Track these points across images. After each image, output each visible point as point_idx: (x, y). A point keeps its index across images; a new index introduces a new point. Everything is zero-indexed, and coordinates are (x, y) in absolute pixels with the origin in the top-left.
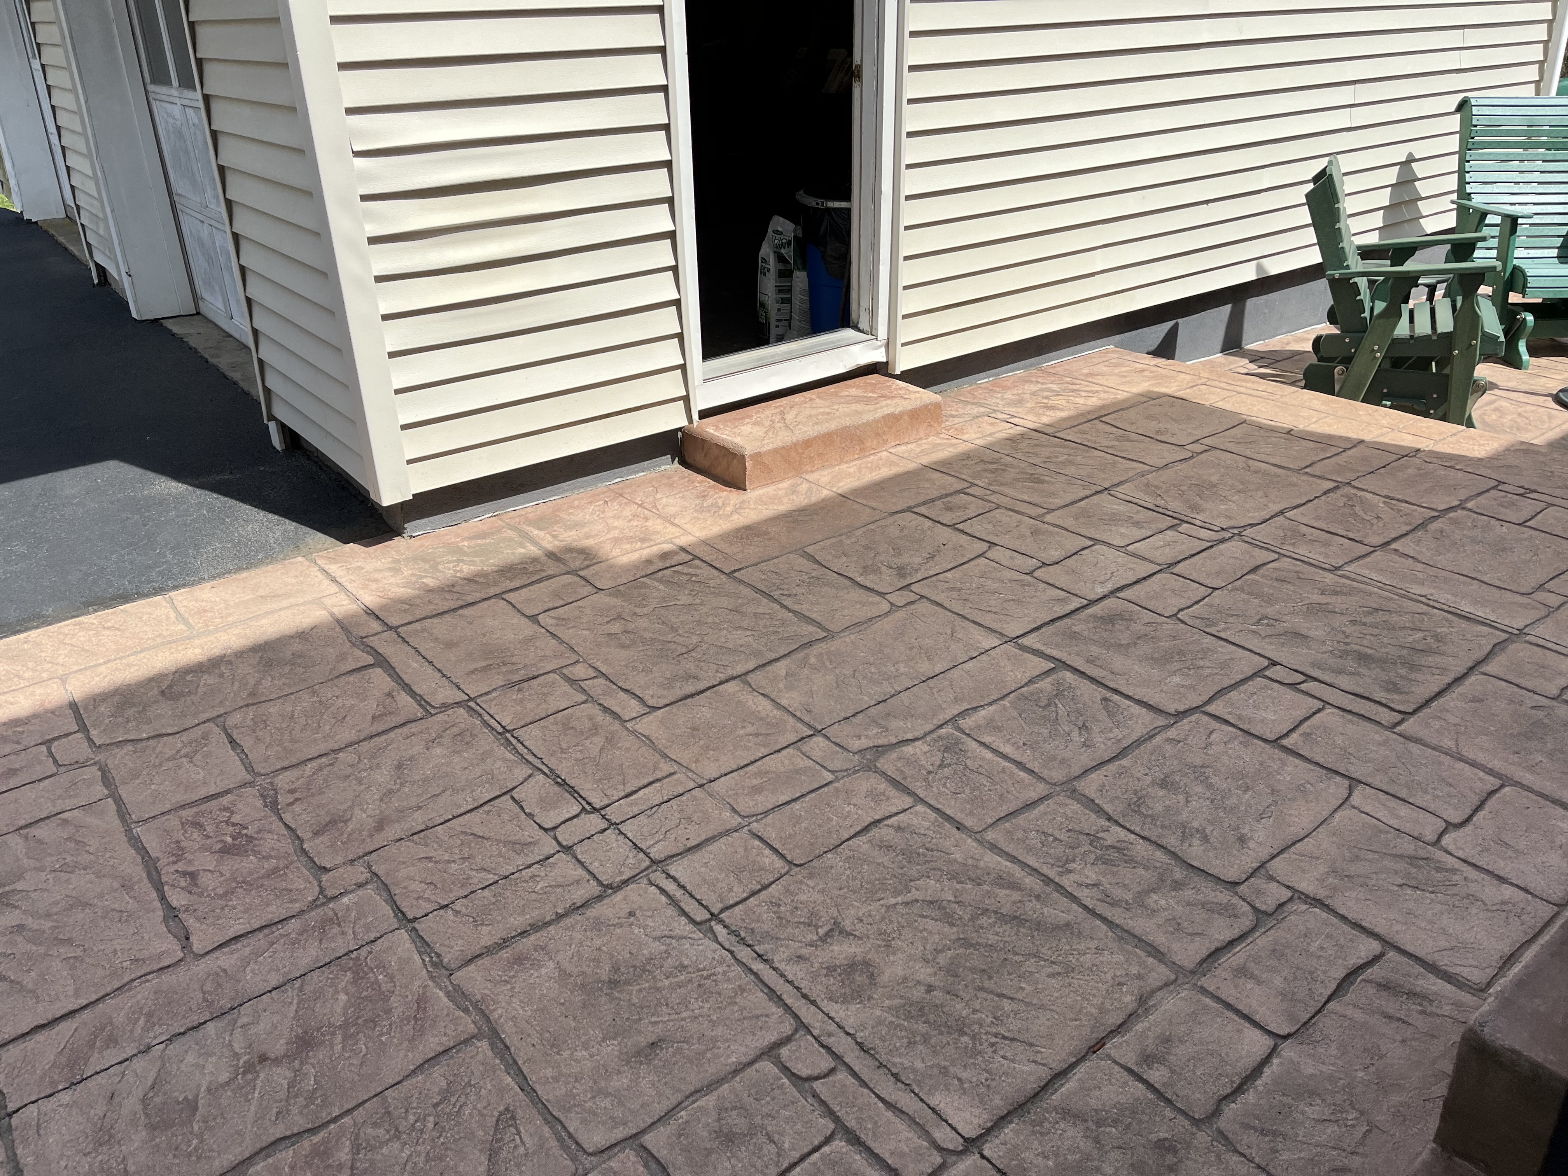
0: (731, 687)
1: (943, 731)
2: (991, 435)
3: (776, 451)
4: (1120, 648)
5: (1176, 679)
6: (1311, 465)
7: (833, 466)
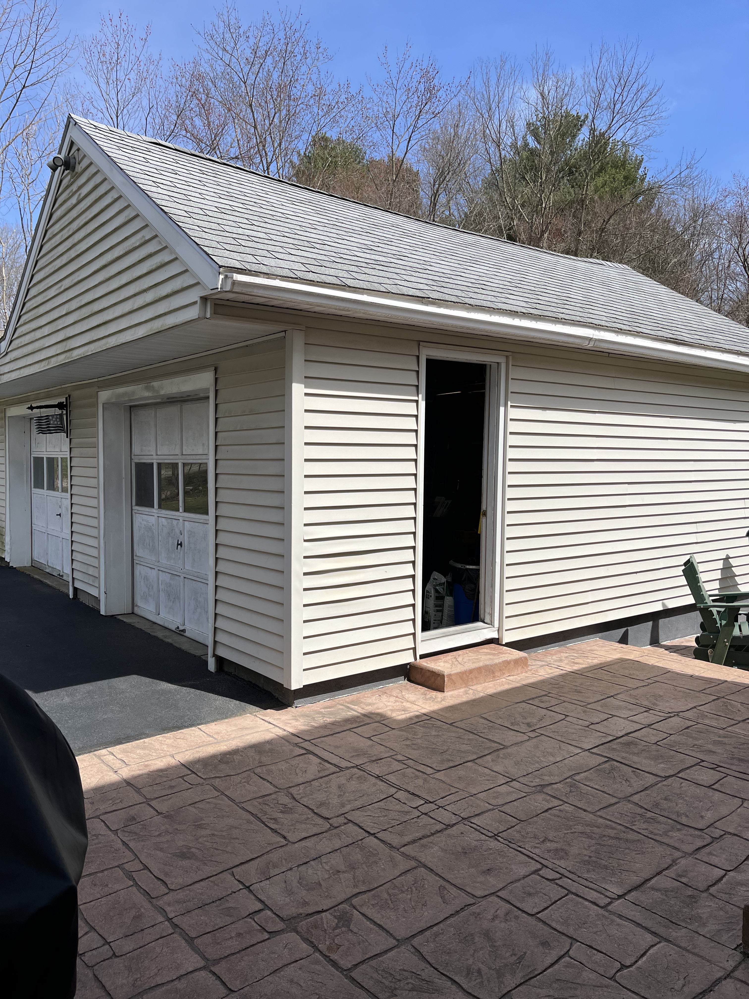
0: (469, 764)
1: (568, 780)
2: (551, 673)
3: (457, 674)
4: (634, 754)
5: (662, 765)
6: (704, 689)
7: (481, 684)
